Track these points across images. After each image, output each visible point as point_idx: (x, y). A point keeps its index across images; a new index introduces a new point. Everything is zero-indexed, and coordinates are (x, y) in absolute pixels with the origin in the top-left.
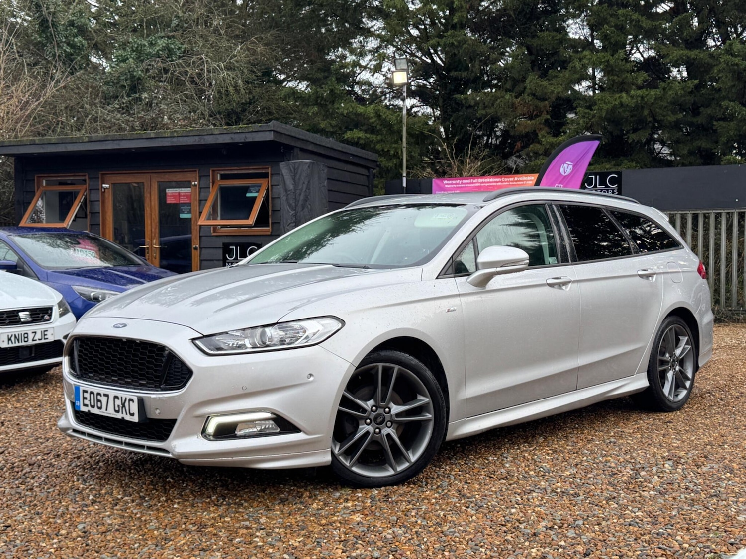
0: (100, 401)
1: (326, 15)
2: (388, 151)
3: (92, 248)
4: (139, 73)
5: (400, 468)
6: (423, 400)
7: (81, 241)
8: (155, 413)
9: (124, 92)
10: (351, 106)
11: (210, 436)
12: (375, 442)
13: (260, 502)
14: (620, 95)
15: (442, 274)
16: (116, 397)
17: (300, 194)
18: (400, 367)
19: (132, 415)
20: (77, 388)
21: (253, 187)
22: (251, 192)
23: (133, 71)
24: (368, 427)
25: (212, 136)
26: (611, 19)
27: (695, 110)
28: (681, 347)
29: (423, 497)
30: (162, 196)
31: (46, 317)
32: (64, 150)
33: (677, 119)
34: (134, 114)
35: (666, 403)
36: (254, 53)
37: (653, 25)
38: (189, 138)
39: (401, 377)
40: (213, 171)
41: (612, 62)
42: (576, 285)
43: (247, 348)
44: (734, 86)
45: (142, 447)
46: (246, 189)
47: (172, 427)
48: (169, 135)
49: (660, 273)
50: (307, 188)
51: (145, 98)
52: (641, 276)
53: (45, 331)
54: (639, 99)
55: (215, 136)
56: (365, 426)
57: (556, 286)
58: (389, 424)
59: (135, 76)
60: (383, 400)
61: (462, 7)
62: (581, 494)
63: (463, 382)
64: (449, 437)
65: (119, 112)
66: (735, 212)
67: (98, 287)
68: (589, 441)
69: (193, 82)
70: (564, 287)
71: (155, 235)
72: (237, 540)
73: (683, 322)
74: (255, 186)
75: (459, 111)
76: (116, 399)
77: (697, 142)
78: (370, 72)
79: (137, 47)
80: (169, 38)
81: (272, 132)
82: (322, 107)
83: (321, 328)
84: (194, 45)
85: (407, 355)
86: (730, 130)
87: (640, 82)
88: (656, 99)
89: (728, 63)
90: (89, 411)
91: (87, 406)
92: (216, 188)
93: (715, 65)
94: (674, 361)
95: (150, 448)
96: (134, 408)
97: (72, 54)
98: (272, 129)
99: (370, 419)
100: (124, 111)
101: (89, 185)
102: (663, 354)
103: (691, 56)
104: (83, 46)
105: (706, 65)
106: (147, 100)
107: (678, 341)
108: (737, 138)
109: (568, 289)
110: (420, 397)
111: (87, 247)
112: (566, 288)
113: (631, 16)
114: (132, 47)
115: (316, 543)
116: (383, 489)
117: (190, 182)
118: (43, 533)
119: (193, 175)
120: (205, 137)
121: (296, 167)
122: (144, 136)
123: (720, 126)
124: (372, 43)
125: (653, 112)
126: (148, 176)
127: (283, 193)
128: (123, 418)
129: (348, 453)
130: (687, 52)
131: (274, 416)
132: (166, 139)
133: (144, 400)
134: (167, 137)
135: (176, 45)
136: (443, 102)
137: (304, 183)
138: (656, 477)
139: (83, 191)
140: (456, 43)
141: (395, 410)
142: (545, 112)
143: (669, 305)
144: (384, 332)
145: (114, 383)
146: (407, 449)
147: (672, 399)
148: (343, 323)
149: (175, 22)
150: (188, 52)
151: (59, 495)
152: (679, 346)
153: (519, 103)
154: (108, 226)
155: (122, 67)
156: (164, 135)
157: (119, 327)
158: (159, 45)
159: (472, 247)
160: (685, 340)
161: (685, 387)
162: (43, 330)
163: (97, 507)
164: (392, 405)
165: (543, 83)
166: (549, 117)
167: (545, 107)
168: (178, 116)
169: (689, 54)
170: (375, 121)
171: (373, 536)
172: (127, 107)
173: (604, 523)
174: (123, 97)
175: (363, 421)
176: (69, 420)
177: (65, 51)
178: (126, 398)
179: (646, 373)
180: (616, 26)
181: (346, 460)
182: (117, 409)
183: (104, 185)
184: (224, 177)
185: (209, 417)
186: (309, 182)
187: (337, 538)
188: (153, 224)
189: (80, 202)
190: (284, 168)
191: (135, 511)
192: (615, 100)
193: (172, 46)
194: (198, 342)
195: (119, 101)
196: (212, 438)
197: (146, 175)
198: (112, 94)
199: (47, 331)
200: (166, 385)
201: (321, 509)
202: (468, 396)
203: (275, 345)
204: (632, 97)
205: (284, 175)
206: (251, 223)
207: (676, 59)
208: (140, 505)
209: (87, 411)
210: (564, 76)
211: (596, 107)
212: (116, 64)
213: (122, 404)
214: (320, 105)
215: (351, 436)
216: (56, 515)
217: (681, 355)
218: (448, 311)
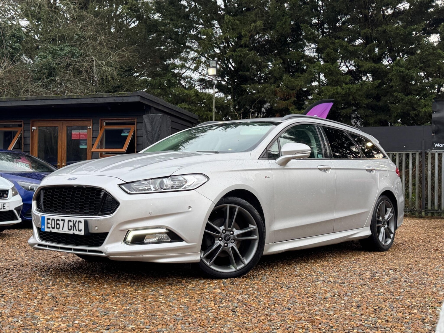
0: (59, 224)
1: (166, 38)
2: (202, 116)
3: (27, 162)
4: (54, 65)
5: (239, 268)
6: (253, 227)
7: (21, 157)
8: (95, 229)
9: (45, 76)
10: (180, 90)
11: (128, 242)
12: (224, 252)
13: (156, 285)
14: (336, 87)
15: (261, 157)
16: (70, 221)
17: (155, 134)
18: (239, 207)
19: (80, 231)
20: (43, 218)
21: (126, 130)
22: (124, 133)
23: (51, 64)
24: (220, 242)
25: (102, 98)
26: (331, 45)
27: (378, 98)
28: (388, 214)
29: (254, 283)
30: (69, 135)
31: (5, 195)
32: (10, 105)
33: (369, 102)
34: (50, 89)
35: (380, 246)
36: (123, 56)
37: (355, 49)
38: (89, 99)
39: (240, 213)
40: (101, 120)
41: (332, 68)
42: (333, 171)
43: (151, 190)
44: (401, 84)
45: (85, 251)
46: (121, 131)
47: (105, 238)
48: (76, 97)
49: (377, 170)
50: (159, 130)
51: (58, 80)
52: (367, 170)
53: (4, 204)
54: (348, 90)
55: (104, 98)
56: (219, 241)
57: (323, 170)
58: (233, 241)
59: (51, 67)
60: (230, 226)
61: (246, 35)
62: (345, 283)
63: (273, 221)
64: (265, 253)
65: (41, 87)
66: (404, 153)
67: (34, 182)
68: (341, 262)
69: (87, 71)
70: (327, 171)
71: (64, 158)
72: (149, 300)
73: (389, 199)
74: (127, 129)
75: (243, 95)
76: (70, 222)
77: (380, 116)
78: (192, 71)
79: (53, 51)
80: (72, 46)
81: (139, 97)
82: (163, 90)
83: (196, 180)
84: (87, 51)
85: (244, 200)
86: (399, 109)
87: (347, 80)
88: (357, 90)
89: (397, 71)
90: (51, 231)
91: (49, 228)
92: (103, 130)
93: (389, 73)
94: (384, 221)
95: (90, 251)
96: (82, 226)
97: (13, 53)
98: (139, 95)
99: (222, 238)
100: (45, 87)
101: (24, 127)
102: (379, 217)
103: (376, 67)
104: (20, 48)
105: (384, 72)
106: (59, 81)
107: (386, 210)
108: (402, 114)
109: (329, 173)
110: (251, 226)
111: (24, 161)
112: (328, 172)
113: (343, 43)
114: (49, 51)
115: (197, 301)
116: (229, 279)
117: (87, 126)
118: (27, 298)
119: (89, 122)
120: (98, 99)
121: (153, 117)
122: (61, 98)
123: (393, 107)
124: (192, 55)
125: (355, 98)
126: (60, 123)
127: (145, 133)
128: (74, 233)
129: (209, 257)
130: (374, 64)
131: (167, 231)
132: (74, 100)
133: (88, 222)
134: (75, 98)
135: (76, 50)
136: (234, 90)
137: (157, 127)
138: (386, 276)
139: (20, 131)
140: (243, 55)
141: (236, 232)
142: (293, 97)
143: (382, 188)
144: (231, 185)
145: (68, 213)
146: (243, 257)
147: (383, 243)
148: (208, 178)
149: (76, 37)
150: (84, 55)
151: (30, 282)
152: (387, 213)
153: (279, 90)
154: (34, 152)
155: (44, 61)
156: (73, 98)
157: (72, 180)
158: (66, 50)
159: (277, 144)
160: (390, 210)
161: (390, 238)
162: (3, 203)
163: (56, 287)
164: (234, 230)
165: (292, 80)
166: (295, 99)
167: (293, 93)
168: (78, 91)
169: (375, 66)
170: (195, 99)
171: (231, 298)
172: (46, 84)
173: (363, 294)
174: (44, 79)
175: (218, 239)
176: (35, 239)
177: (9, 51)
178: (76, 221)
179: (370, 227)
180: (334, 49)
181: (207, 262)
182: (70, 228)
183: (33, 128)
184: (107, 124)
185: (129, 231)
186: (160, 126)
187: (209, 299)
188: (63, 151)
189: (18, 137)
190: (146, 118)
191: (81, 288)
192: (334, 90)
193: (74, 51)
194: (122, 186)
195: (41, 81)
196: (130, 244)
197: (60, 122)
198: (37, 77)
199: (5, 204)
200: (102, 212)
201: (195, 287)
202: (275, 229)
203: (169, 189)
204: (343, 89)
205: (146, 122)
206: (124, 151)
207: (368, 68)
208: (84, 286)
209: (49, 231)
210: (305, 76)
211: (323, 94)
212: (40, 60)
213: (73, 225)
214: (162, 89)
215: (210, 248)
216: (32, 290)
217: (388, 218)
218: (266, 178)
